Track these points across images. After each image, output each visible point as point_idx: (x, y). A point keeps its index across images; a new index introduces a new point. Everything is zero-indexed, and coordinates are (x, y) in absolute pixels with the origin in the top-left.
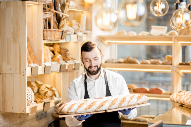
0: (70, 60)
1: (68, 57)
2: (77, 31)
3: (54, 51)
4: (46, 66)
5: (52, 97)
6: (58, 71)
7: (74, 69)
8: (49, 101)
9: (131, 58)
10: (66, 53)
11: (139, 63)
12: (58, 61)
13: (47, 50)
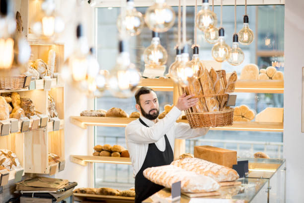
0: (34, 114)
1: (32, 110)
2: (44, 74)
3: (13, 102)
4: (3, 125)
5: (11, 166)
6: (19, 131)
7: (40, 127)
8: (8, 172)
9: (117, 109)
10: (30, 105)
11: (128, 116)
12: (19, 117)
13: (4, 102)
